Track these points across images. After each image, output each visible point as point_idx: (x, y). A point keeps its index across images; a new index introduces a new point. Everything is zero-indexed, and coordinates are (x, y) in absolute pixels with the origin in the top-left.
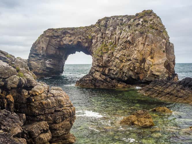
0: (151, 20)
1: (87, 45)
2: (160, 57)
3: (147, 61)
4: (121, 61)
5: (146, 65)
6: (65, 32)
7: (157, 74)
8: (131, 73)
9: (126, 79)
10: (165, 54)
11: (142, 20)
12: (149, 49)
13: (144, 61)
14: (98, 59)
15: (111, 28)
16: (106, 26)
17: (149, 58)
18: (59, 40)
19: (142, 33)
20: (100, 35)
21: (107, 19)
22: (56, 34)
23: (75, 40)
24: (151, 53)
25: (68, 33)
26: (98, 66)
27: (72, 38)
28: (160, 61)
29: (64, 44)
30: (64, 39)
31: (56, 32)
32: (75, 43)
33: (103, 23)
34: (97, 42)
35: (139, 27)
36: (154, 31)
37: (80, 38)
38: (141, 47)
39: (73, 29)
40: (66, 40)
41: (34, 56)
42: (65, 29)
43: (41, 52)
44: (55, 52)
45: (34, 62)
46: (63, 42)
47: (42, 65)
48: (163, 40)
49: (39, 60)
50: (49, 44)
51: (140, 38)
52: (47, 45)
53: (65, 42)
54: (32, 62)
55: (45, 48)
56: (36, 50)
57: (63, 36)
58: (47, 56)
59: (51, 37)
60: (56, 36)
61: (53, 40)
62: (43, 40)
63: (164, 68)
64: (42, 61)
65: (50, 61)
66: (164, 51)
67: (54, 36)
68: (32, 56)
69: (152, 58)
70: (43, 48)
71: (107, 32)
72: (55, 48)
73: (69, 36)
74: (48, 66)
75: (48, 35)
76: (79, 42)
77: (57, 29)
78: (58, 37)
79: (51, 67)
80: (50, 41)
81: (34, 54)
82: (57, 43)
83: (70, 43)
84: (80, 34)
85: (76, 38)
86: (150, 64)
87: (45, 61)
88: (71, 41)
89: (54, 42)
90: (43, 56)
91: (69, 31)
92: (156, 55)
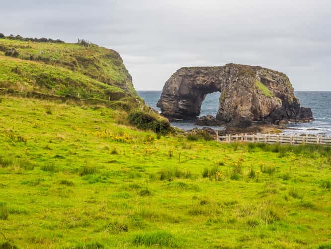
0: (242, 79)
2: (247, 105)
3: (238, 108)
4: (228, 107)
6: (198, 71)
7: (244, 116)
8: (231, 116)
10: (251, 103)
12: (239, 99)
13: (236, 107)
14: (221, 103)
15: (232, 76)
16: (229, 73)
17: (239, 106)
18: (192, 79)
20: (224, 81)
24: (241, 102)
25: (202, 73)
26: (221, 109)
27: (206, 78)
28: (247, 107)
29: (198, 85)
30: (197, 78)
31: (189, 71)
32: (209, 83)
33: (227, 69)
34: (223, 86)
36: (243, 87)
37: (214, 79)
38: (235, 98)
39: (206, 68)
40: (200, 80)
41: (166, 96)
42: (198, 68)
43: (174, 92)
44: (188, 92)
45: (166, 103)
46: (196, 82)
47: (174, 106)
48: (249, 94)
49: (171, 100)
50: (182, 84)
51: (235, 92)
52: (180, 85)
53: (198, 82)
54: (164, 103)
55: (178, 89)
56: (168, 91)
57: (196, 75)
58: (180, 97)
59: (185, 76)
60: (189, 76)
61: (187, 80)
62: (176, 79)
63: (249, 113)
64: (174, 102)
65: (183, 102)
66: (249, 101)
67: (188, 75)
68: (164, 97)
69: (241, 106)
70: (175, 88)
71: (230, 79)
72: (189, 88)
73: (203, 76)
74: (181, 107)
75: (181, 74)
76: (212, 82)
77: (191, 68)
78: (191, 76)
79: (185, 108)
80: (183, 81)
81: (167, 94)
82: (191, 82)
83: (204, 84)
84: (213, 75)
85: (209, 79)
86: (239, 110)
87: (178, 101)
88: (204, 81)
89: (187, 81)
90: (176, 96)
91: (202, 71)
92: (244, 104)
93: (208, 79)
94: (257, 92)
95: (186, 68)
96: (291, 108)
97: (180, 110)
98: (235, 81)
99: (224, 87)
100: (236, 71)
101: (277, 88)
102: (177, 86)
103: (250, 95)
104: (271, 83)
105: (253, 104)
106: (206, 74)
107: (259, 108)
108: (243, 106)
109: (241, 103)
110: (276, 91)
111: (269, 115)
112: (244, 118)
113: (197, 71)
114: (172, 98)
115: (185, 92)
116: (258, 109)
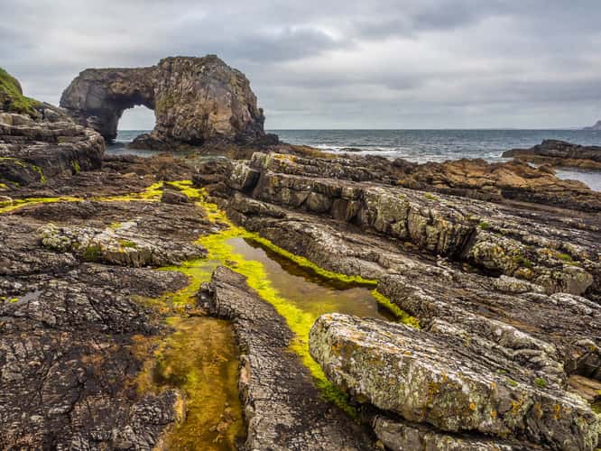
0: (213, 68)
1: (148, 95)
2: (225, 113)
3: (210, 118)
4: (185, 118)
5: (209, 122)
6: (113, 74)
7: (221, 132)
8: (194, 132)
9: (189, 139)
10: (230, 110)
11: (203, 67)
12: (211, 103)
13: (206, 117)
14: (161, 116)
15: (176, 74)
16: (170, 69)
17: (212, 114)
18: (105, 86)
19: (203, 84)
20: (162, 83)
21: (171, 60)
22: (100, 78)
23: (130, 87)
24: (214, 108)
25: (119, 76)
26: (162, 125)
27: (126, 85)
28: (225, 117)
29: (114, 93)
30: (113, 85)
31: (99, 74)
32: (131, 91)
33: (166, 64)
34: (160, 91)
35: (200, 76)
36: (216, 81)
37: (138, 85)
38: (202, 101)
39: (126, 71)
40: (117, 87)
42: (113, 70)
43: (78, 104)
44: (100, 105)
46: (111, 90)
48: (227, 93)
50: (89, 93)
51: (202, 90)
52: (88, 95)
53: (114, 90)
55: (84, 100)
56: (69, 102)
57: (110, 80)
58: (87, 112)
59: (93, 81)
60: (100, 81)
61: (96, 87)
62: (79, 86)
63: (227, 125)
64: (80, 118)
65: (94, 119)
66: (228, 106)
67: (98, 80)
69: (215, 114)
70: (80, 98)
71: (172, 78)
72: (100, 99)
73: (121, 81)
75: (86, 79)
76: (136, 91)
77: (101, 70)
78: (103, 81)
80: (90, 87)
81: (67, 107)
82: (103, 91)
83: (123, 92)
84: (137, 79)
85: (132, 85)
86: (212, 121)
87: (85, 118)
88: (124, 88)
89: (97, 89)
90: (82, 110)
91: (120, 73)
92: (220, 110)
93: (129, 85)
95: (94, 70)
99: (162, 93)
100: (188, 63)
102: (83, 96)
103: (228, 96)
105: (233, 112)
106: (125, 79)
107: (243, 118)
108: (219, 114)
109: (215, 109)
112: (222, 134)
114: (77, 113)
115: (95, 103)
116: (240, 120)
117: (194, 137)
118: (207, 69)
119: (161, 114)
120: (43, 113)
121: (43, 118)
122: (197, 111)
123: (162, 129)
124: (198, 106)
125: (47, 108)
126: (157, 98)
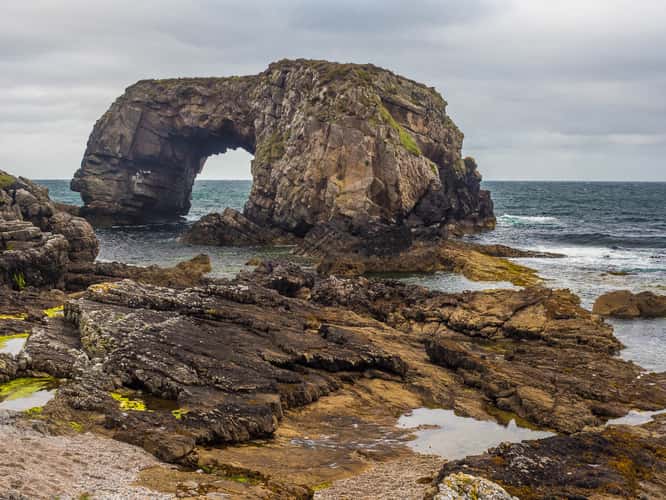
0: (342, 92)
1: (246, 130)
2: (359, 177)
3: (329, 185)
4: (292, 184)
5: (328, 195)
6: (187, 89)
7: (348, 213)
8: (303, 211)
9: (294, 225)
10: (370, 169)
11: (325, 89)
12: (333, 157)
13: (323, 184)
14: (260, 176)
15: (292, 94)
16: (282, 84)
17: (333, 178)
18: (169, 113)
19: (321, 122)
20: (268, 110)
21: (285, 65)
22: (162, 97)
23: (215, 114)
24: (340, 166)
25: (196, 93)
26: (260, 192)
27: (208, 110)
28: (358, 184)
29: (186, 127)
30: (183, 110)
31: (162, 89)
32: (216, 123)
33: (276, 75)
34: (263, 126)
35: (319, 105)
36: (345, 116)
37: (230, 110)
38: (319, 152)
39: (210, 82)
40: (192, 115)
41: (97, 160)
42: (187, 81)
43: (118, 149)
44: (159, 149)
45: (97, 180)
46: (181, 119)
47: (119, 187)
48: (367, 138)
49: (111, 171)
50: (140, 126)
51: (319, 133)
52: (137, 130)
53: (186, 121)
54: (90, 179)
55: (129, 139)
56: (102, 145)
57: (180, 102)
58: (134, 162)
59: (149, 104)
60: (162, 104)
61: (154, 114)
62: (123, 113)
63: (364, 200)
64: (119, 175)
65: (146, 176)
66: (367, 163)
67: (157, 102)
68: (91, 162)
69: (340, 178)
70: (122, 136)
71: (285, 102)
72: (161, 137)
73: (200, 102)
74: (138, 190)
75: (137, 99)
76: (226, 121)
77: (165, 82)
78: (166, 104)
79: (149, 194)
80: (143, 117)
81: (97, 155)
82: (166, 122)
83: (202, 125)
84: (230, 99)
85: (220, 110)
86: (334, 192)
87: (130, 175)
88: (204, 117)
89: (155, 118)
90: (124, 160)
91: (198, 89)
92: (350, 171)
93: (215, 111)
94: (388, 136)
95: (152, 83)
96: (459, 191)
97: (138, 197)
98: (317, 99)
99: (266, 129)
100: (310, 75)
101: (426, 130)
102: (127, 132)
103: (367, 144)
104: (410, 115)
105: (376, 173)
106: (209, 98)
107: (396, 185)
108: (347, 179)
109: (341, 169)
110: (423, 138)
111: (415, 209)
112: (350, 218)
113: (184, 88)
114: (114, 165)
115: (150, 147)
116: (392, 190)
117: (302, 221)
118: (331, 93)
119: (261, 171)
120: (14, 195)
121: (14, 203)
122: (308, 173)
123: (260, 201)
124: (310, 163)
125: (21, 186)
126: (257, 138)
